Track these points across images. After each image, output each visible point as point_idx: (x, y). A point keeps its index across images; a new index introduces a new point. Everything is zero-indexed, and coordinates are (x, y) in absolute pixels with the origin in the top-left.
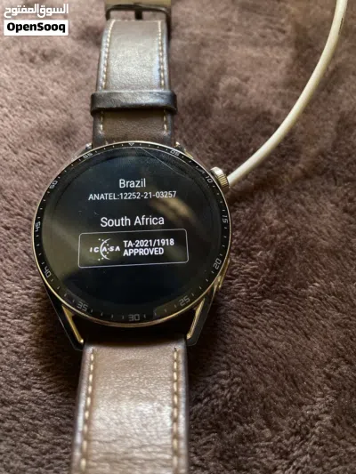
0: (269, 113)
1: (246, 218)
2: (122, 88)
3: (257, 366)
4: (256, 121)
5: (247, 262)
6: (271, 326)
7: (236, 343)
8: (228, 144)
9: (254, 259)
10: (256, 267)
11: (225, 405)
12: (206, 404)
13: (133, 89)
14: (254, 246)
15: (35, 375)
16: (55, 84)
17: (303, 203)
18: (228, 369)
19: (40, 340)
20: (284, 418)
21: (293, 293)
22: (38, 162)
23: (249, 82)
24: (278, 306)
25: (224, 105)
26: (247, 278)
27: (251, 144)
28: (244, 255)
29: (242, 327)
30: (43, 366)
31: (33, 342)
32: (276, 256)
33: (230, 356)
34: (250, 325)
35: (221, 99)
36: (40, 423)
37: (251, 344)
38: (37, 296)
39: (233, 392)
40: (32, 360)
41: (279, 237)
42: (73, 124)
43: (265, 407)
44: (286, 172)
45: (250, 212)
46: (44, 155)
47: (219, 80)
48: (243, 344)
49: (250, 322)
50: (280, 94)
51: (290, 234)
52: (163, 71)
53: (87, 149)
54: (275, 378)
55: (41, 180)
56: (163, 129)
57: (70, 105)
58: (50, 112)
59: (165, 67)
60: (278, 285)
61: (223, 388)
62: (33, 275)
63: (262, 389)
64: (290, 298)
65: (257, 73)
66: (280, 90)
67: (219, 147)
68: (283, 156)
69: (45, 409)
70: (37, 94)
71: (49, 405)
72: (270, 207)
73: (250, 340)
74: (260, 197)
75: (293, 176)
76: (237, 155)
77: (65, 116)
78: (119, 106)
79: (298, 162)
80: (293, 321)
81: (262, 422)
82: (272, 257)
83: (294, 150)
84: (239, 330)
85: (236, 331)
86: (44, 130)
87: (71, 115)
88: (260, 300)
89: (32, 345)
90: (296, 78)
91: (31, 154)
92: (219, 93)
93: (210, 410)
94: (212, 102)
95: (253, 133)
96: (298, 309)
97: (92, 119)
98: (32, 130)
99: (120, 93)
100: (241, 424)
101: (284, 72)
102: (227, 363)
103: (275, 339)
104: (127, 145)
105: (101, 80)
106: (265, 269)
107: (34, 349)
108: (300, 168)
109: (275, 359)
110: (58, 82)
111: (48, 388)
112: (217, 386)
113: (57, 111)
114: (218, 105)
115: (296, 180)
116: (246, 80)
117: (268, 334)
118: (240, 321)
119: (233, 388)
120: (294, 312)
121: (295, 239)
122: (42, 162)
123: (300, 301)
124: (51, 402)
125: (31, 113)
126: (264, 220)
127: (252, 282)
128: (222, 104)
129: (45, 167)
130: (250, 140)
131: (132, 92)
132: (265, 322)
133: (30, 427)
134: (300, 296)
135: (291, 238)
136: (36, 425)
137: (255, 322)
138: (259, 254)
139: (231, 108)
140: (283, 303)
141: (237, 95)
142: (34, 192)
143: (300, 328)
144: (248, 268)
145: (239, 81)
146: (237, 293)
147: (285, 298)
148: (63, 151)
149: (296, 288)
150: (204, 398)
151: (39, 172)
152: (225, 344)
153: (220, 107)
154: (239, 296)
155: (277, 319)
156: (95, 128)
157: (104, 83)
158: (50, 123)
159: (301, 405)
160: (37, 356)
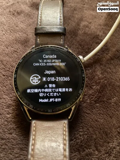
0: (98, 35)
1: (90, 74)
2: (46, 25)
3: (93, 128)
4: (94, 38)
5: (90, 90)
6: (98, 114)
7: (86, 119)
8: (84, 46)
9: (92, 89)
10: (93, 92)
11: (81, 142)
12: (75, 141)
13: (50, 26)
14: (93, 84)
15: (13, 129)
16: (22, 23)
17: (110, 69)
18: (83, 129)
19: (15, 117)
20: (102, 147)
21: (107, 102)
22: (15, 52)
23: (91, 24)
24: (101, 106)
25: (82, 32)
26: (90, 96)
27: (92, 47)
28: (89, 87)
29: (88, 114)
30: (16, 126)
31: (13, 117)
32: (101, 88)
33: (83, 124)
34: (91, 113)
35: (81, 30)
36: (15, 147)
37: (91, 120)
38: (14, 100)
39: (84, 137)
40: (13, 124)
41: (102, 81)
42: (28, 38)
43: (96, 143)
44: (104, 57)
45: (91, 71)
46: (18, 49)
47: (80, 23)
48: (88, 120)
49: (91, 112)
50: (102, 28)
51: (106, 80)
52: (61, 19)
53: (33, 48)
54: (99, 133)
55: (16, 58)
56: (61, 41)
57: (27, 31)
58: (20, 34)
59: (62, 18)
60: (101, 99)
61: (81, 136)
62: (13, 93)
63: (95, 137)
64: (105, 104)
65: (94, 21)
66: (102, 27)
67: (80, 47)
68: (103, 51)
69: (17, 142)
70: (15, 27)
71: (18, 140)
72: (98, 70)
73: (91, 118)
74: (95, 66)
76: (87, 50)
77: (25, 35)
78: (45, 32)
79: (109, 54)
80: (106, 112)
81: (94, 149)
82: (99, 88)
83: (107, 49)
84: (87, 115)
86: (17, 40)
87: (27, 35)
88: (94, 104)
89: (13, 118)
90: (108, 23)
91: (13, 49)
92: (80, 28)
93: (76, 143)
94: (78, 31)
95: (92, 43)
96: (108, 107)
97: (35, 36)
98: (13, 40)
99: (46, 27)
100: (87, 149)
101: (104, 20)
102: (82, 127)
103: (100, 118)
104: (48, 47)
105: (39, 22)
106: (97, 93)
107: (13, 120)
108: (109, 56)
109: (99, 126)
110: (23, 23)
111: (18, 134)
112: (78, 135)
113: (22, 33)
115: (108, 60)
116: (90, 23)
117: (97, 117)
118: (87, 112)
119: (84, 136)
120: (106, 108)
121: (107, 82)
122: (17, 52)
123: (109, 105)
124: (19, 139)
125: (13, 33)
126: (96, 74)
127: (92, 97)
128: (82, 31)
130: (92, 45)
131: (50, 27)
132: (96, 112)
133: (12, 148)
134: (109, 103)
135: (106, 81)
136: (13, 147)
137: (92, 112)
138: (94, 87)
139: (85, 33)
140: (103, 105)
141: (87, 28)
142: (14, 62)
143: (109, 115)
144: (90, 92)
145: (87, 23)
146: (86, 101)
147: (103, 103)
148: (24, 48)
149: (107, 100)
150: (74, 139)
151: (16, 55)
152: (82, 120)
153: (81, 33)
154: (87, 103)
155: (100, 111)
156: (36, 40)
157: (40, 24)
158: (20, 37)
159: (108, 143)
160: (14, 122)
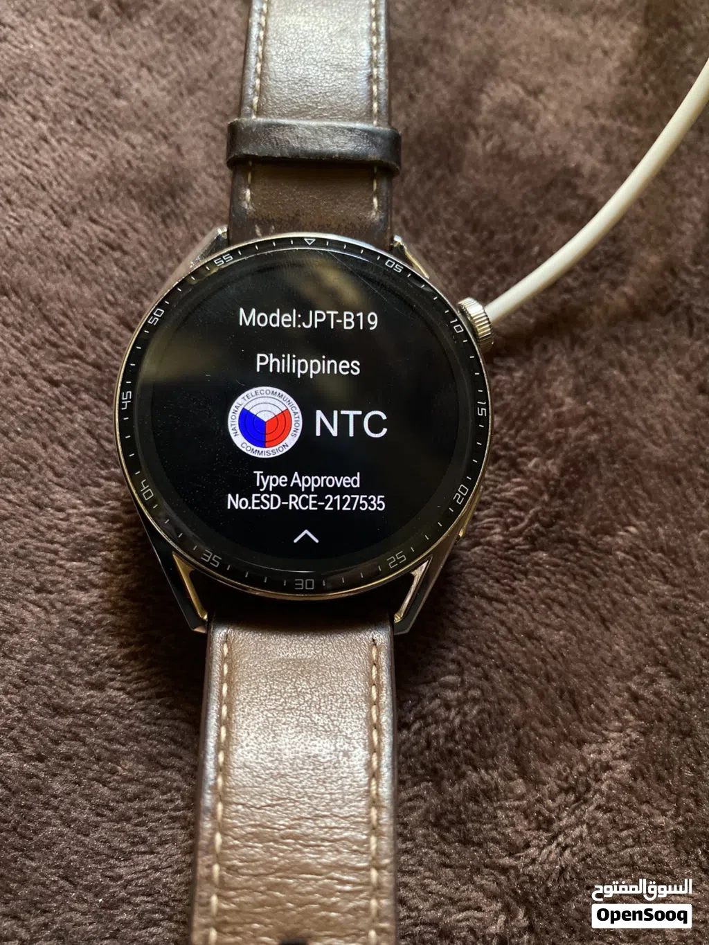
0: (577, 172)
1: (513, 391)
2: (293, 114)
3: (510, 671)
4: (551, 185)
5: (508, 479)
6: (543, 602)
7: (476, 627)
8: (492, 234)
9: (521, 472)
10: (525, 488)
11: (450, 736)
12: (418, 733)
13: (314, 118)
14: (524, 449)
15: (111, 666)
16: (144, 72)
17: (623, 367)
18: (461, 673)
19: (121, 603)
20: (549, 763)
21: (589, 544)
22: (113, 248)
23: (542, 97)
24: (557, 565)
25: (489, 146)
26: (508, 508)
27: (536, 237)
28: (505, 465)
29: (490, 600)
30: (126, 651)
31: (108, 605)
32: (563, 471)
33: (464, 650)
34: (504, 596)
35: (482, 132)
36: (123, 749)
37: (503, 631)
38: (114, 519)
39: (465, 714)
40: (107, 639)
41: (574, 432)
42: (183, 170)
43: (519, 744)
44: (599, 301)
45: (523, 378)
46: (124, 233)
47: (481, 90)
48: (489, 630)
49: (506, 592)
50: (603, 129)
51: (594, 429)
52: (377, 80)
54: (541, 695)
55: (117, 288)
56: (371, 207)
57: (175, 124)
58: (137, 139)
59: (381, 72)
60: (563, 527)
61: (448, 707)
62: (107, 479)
63: (516, 712)
64: (581, 552)
65: (562, 77)
66: (603, 121)
67: (472, 239)
68: (595, 269)
69: (131, 726)
70: (106, 94)
71: (139, 718)
72: (560, 372)
73: (503, 623)
74: (545, 348)
75: (611, 311)
76: (507, 259)
77: (164, 148)
78: (287, 153)
79: (623, 283)
80: (583, 595)
81: (511, 768)
82: (555, 470)
83: (618, 258)
84: (484, 604)
85: (479, 607)
86: (122, 177)
87: (178, 148)
88: (526, 552)
89: (106, 611)
90: (639, 94)
91: (98, 229)
92: (479, 119)
93: (423, 742)
94: (465, 137)
95: (541, 215)
96: (595, 574)
97: (226, 172)
98: (98, 176)
99: (291, 127)
100: (475, 769)
101: (615, 81)
102: (459, 664)
103: (547, 626)
104: (300, 241)
105: (250, 91)
106: (541, 493)
107: (110, 618)
108: (625, 294)
109: (544, 661)
110: (150, 70)
111: (135, 690)
112: (438, 701)
113: (149, 135)
114: (477, 147)
115: (615, 320)
116: (536, 92)
117: (536, 616)
118: (487, 590)
119: (466, 708)
120: (585, 577)
121: (603, 440)
122: (120, 248)
123: (599, 559)
124: (141, 715)
125: (95, 136)
126: (547, 397)
127: (515, 517)
128: (484, 144)
129: (126, 259)
130: (535, 229)
131: (314, 123)
132: (532, 592)
133: (106, 754)
134: (601, 551)
135: (594, 437)
136: (115, 751)
137: (513, 591)
138: (531, 464)
139: (503, 156)
140: (567, 560)
141: (516, 125)
142: (105, 310)
143: (595, 609)
144: (511, 489)
145: (521, 92)
146: (484, 536)
147: (571, 551)
148: (161, 227)
149: (594, 534)
150: (414, 722)
151: (115, 271)
152: (458, 628)
153: (480, 152)
154: (489, 544)
155: (554, 588)
156: (234, 195)
157: (256, 100)
158: (135, 163)
159: (581, 743)
160: (115, 631)
